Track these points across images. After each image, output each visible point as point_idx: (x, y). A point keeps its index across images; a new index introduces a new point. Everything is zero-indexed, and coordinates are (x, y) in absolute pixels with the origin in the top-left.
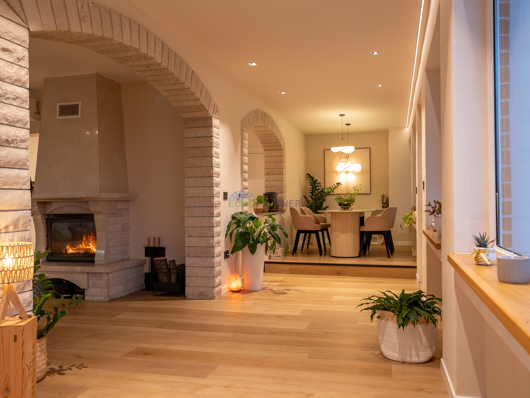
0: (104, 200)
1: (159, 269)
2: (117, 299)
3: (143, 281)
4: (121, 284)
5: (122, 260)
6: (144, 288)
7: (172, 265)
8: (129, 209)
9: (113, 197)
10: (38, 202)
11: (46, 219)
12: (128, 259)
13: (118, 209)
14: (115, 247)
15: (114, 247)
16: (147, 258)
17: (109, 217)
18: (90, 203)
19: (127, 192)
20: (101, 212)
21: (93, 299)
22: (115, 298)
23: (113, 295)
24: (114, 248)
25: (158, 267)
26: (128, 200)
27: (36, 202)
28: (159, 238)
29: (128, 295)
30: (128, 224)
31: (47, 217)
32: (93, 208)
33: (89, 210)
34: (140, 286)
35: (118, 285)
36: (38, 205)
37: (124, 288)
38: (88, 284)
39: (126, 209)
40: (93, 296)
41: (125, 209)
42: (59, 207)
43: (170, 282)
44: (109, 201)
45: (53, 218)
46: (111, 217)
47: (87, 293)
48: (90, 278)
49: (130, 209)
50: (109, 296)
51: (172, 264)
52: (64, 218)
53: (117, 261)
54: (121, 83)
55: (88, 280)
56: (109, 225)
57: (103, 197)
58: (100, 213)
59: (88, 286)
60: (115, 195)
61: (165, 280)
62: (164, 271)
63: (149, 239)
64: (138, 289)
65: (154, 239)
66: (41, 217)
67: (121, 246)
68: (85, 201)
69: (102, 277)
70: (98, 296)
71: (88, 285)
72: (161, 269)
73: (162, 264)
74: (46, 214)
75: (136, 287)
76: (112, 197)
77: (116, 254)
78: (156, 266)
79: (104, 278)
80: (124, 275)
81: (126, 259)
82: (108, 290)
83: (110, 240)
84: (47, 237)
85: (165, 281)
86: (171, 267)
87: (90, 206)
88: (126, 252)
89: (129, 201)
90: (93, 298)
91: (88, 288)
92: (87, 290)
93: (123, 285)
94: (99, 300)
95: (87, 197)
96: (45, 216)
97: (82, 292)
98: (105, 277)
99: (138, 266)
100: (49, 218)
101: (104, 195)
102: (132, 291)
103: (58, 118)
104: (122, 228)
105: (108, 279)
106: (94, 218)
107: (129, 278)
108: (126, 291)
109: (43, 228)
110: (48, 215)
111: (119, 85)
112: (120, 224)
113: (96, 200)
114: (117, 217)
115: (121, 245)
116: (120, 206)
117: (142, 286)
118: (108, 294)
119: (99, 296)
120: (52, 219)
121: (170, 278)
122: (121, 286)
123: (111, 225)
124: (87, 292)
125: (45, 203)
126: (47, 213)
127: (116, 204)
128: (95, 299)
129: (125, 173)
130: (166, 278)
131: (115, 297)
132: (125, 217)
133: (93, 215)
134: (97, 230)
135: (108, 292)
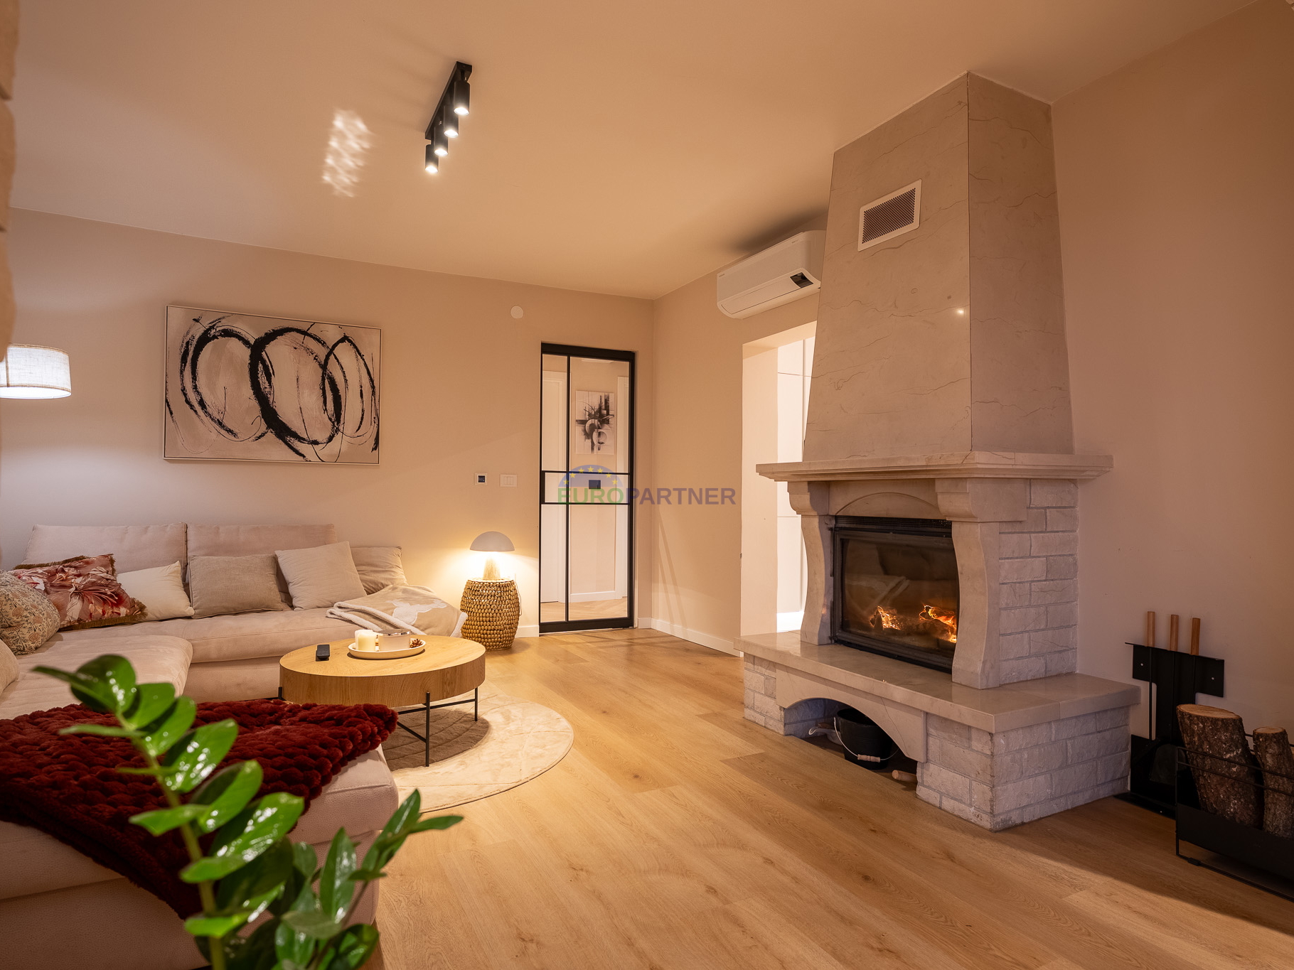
0: (983, 476)
1: (1205, 754)
2: (1023, 824)
3: (1124, 763)
4: (1042, 774)
5: (1045, 678)
6: (1129, 789)
7: (1273, 755)
8: (1073, 507)
9: (1014, 467)
10: (810, 483)
11: (831, 529)
12: (1068, 674)
13: (1032, 508)
14: (1022, 632)
15: (1017, 633)
16: (1143, 686)
17: (1000, 533)
18: (939, 487)
19: (1068, 450)
20: (972, 516)
21: (941, 802)
22: (1018, 822)
23: (1009, 811)
24: (1019, 636)
25: (1201, 746)
26: (1069, 480)
27: (806, 483)
28: (1196, 623)
29: (1068, 810)
30: (1071, 559)
31: (834, 522)
32: (949, 504)
33: (937, 507)
34: (1113, 780)
35: (1030, 777)
36: (809, 491)
37: (1052, 789)
38: (927, 749)
39: (1065, 507)
40: (941, 794)
41: (1060, 507)
42: (862, 496)
43: (1260, 823)
44: (1001, 480)
45: (847, 526)
46: (1009, 533)
47: (922, 777)
48: (932, 731)
49: (1078, 509)
50: (996, 812)
51: (1271, 751)
52: (874, 527)
53: (1029, 678)
54: (1051, 103)
55: (927, 735)
56: (1002, 559)
57: (979, 466)
58: (969, 518)
59: (927, 756)
60: (1024, 461)
61: (1234, 806)
62: (1229, 768)
63: (1151, 617)
64: (1104, 792)
65: (1174, 620)
66: (819, 522)
67: (1043, 630)
68: (924, 480)
69: (969, 739)
70: (956, 799)
71: (927, 753)
72: (1212, 756)
73: (1220, 739)
74: (832, 516)
75: (1098, 786)
76: (1011, 467)
77: (1026, 657)
78: (1191, 742)
79: (976, 745)
80: (1053, 739)
81: (1059, 675)
82: (991, 790)
83: (1005, 609)
84: (832, 578)
85: (1235, 812)
86: (1270, 761)
87: (940, 497)
88: (1060, 652)
89: (1073, 481)
90: (941, 798)
91: (927, 761)
92: (922, 768)
93: (1048, 776)
94: (961, 815)
95: (927, 466)
96: (830, 520)
97: (910, 766)
98: (980, 744)
99: (1106, 711)
100: (840, 525)
101: (983, 460)
102: (1081, 800)
103: (862, 246)
104: (1047, 571)
105: (992, 754)
106: (951, 533)
107: (1070, 750)
108: (1061, 797)
109: (822, 551)
110: (836, 518)
111: (1046, 111)
112: (1039, 557)
113: (958, 479)
114: (1030, 532)
115: (1042, 627)
116: (1042, 496)
117: (1119, 779)
118: (992, 806)
119: (961, 801)
120: (845, 529)
121: (1260, 806)
122: (1041, 779)
123: (1008, 558)
124: (922, 774)
125: (828, 484)
126: (833, 512)
127: (1028, 490)
128: (948, 804)
129: (1060, 389)
130: (1239, 800)
131: (1016, 818)
132: (1060, 534)
133: (948, 525)
134: (962, 573)
135: (991, 801)
